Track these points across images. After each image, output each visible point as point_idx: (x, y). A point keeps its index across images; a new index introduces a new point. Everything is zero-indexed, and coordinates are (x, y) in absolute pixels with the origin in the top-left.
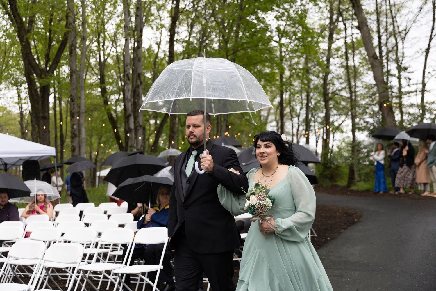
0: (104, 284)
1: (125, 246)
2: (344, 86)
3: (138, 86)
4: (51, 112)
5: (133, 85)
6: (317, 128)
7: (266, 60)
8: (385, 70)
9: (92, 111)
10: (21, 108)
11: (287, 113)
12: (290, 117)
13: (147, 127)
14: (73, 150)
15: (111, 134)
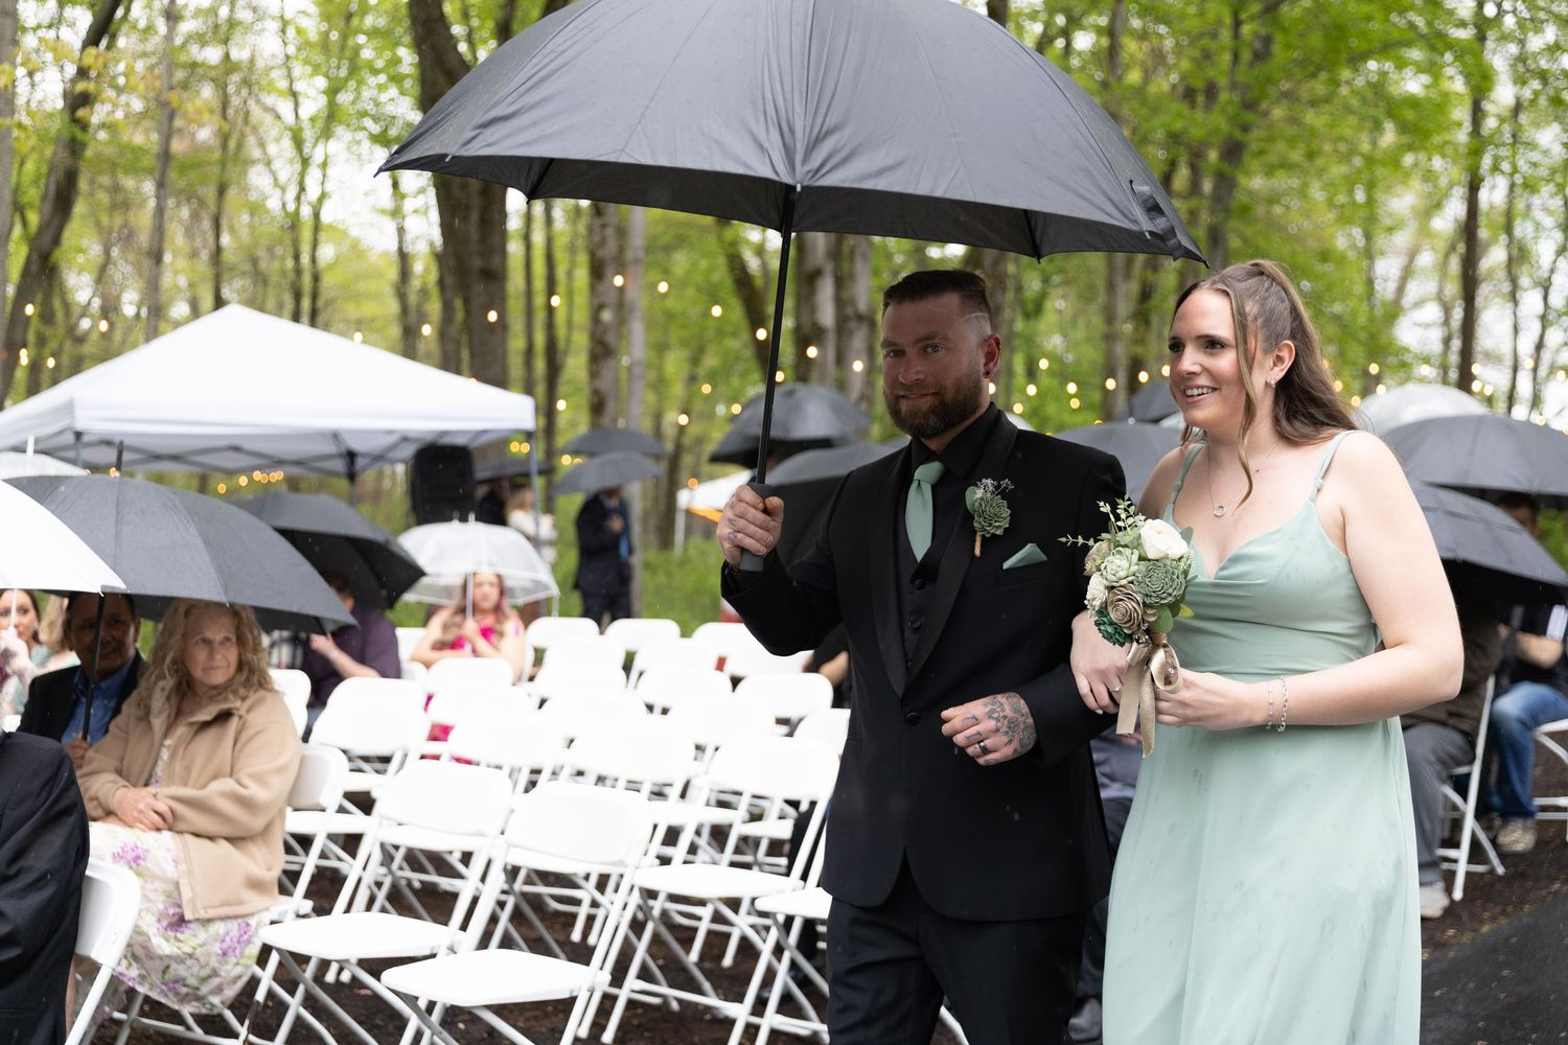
7: (1413, 37)
10: (401, 231)
11: (1491, 272)
12: (1506, 287)
14: (598, 407)
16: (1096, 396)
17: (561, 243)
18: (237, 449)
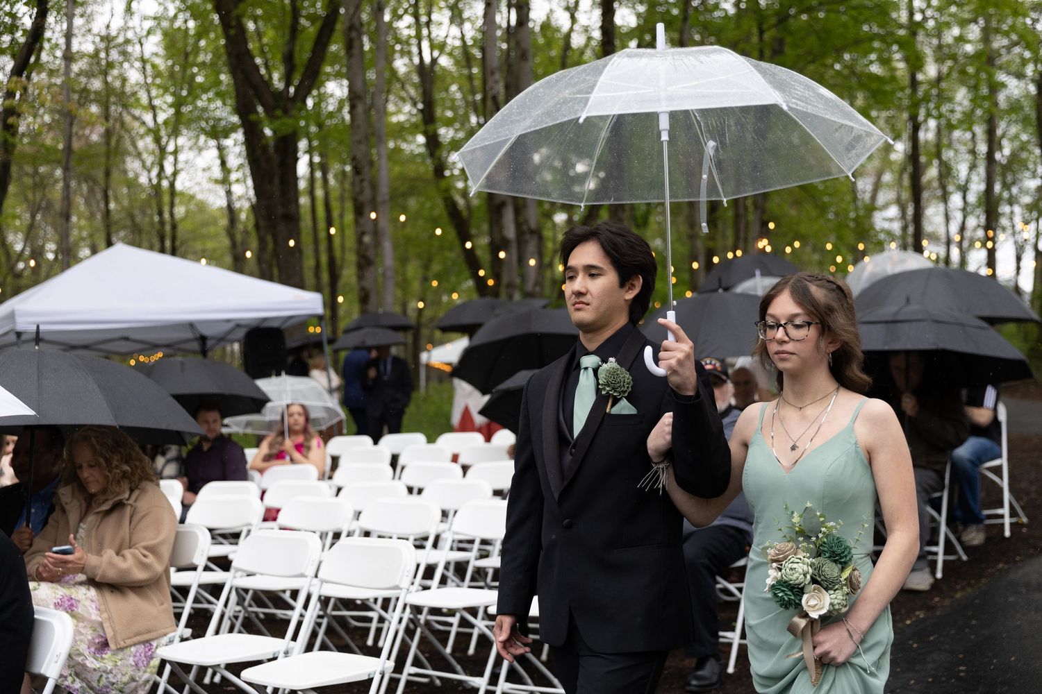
0: (463, 639)
4: (304, 201)
6: (1017, 219)
9: (405, 195)
10: (229, 193)
11: (930, 182)
12: (939, 193)
14: (364, 299)
16: (686, 276)
17: (334, 194)
18: (126, 339)
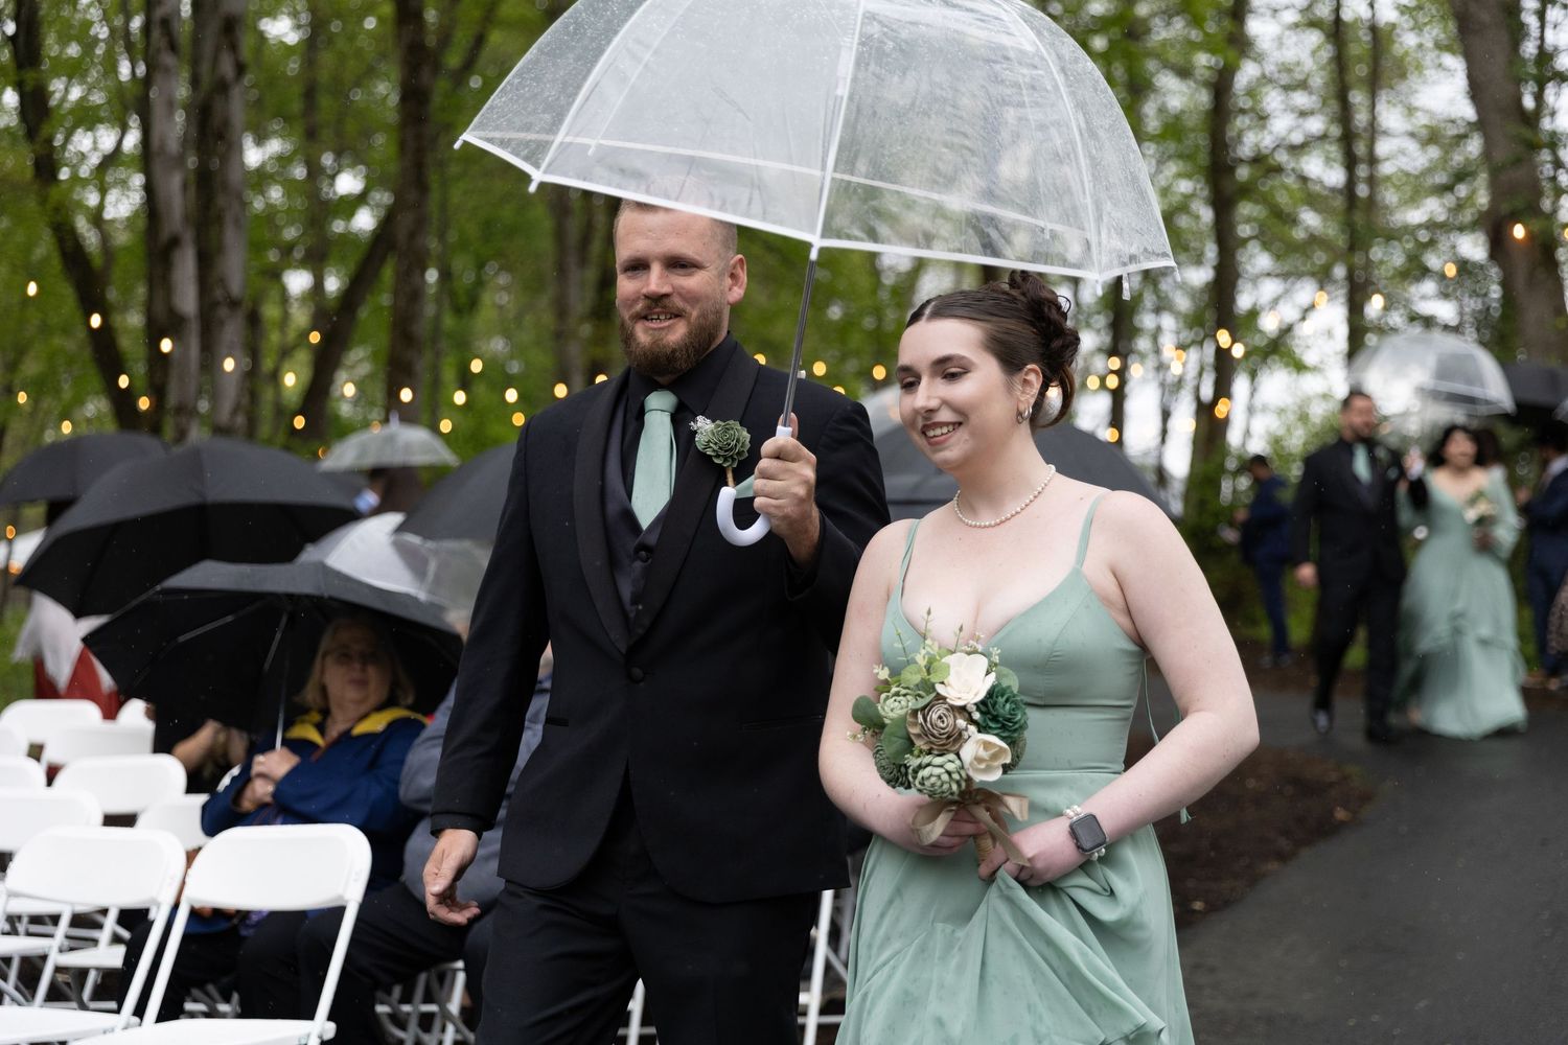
1: (135, 921)
2: (1316, 125)
3: (222, 87)
5: (195, 82)
6: (1168, 344)
8: (1529, 48)
13: (270, 311)
15: (73, 344)
